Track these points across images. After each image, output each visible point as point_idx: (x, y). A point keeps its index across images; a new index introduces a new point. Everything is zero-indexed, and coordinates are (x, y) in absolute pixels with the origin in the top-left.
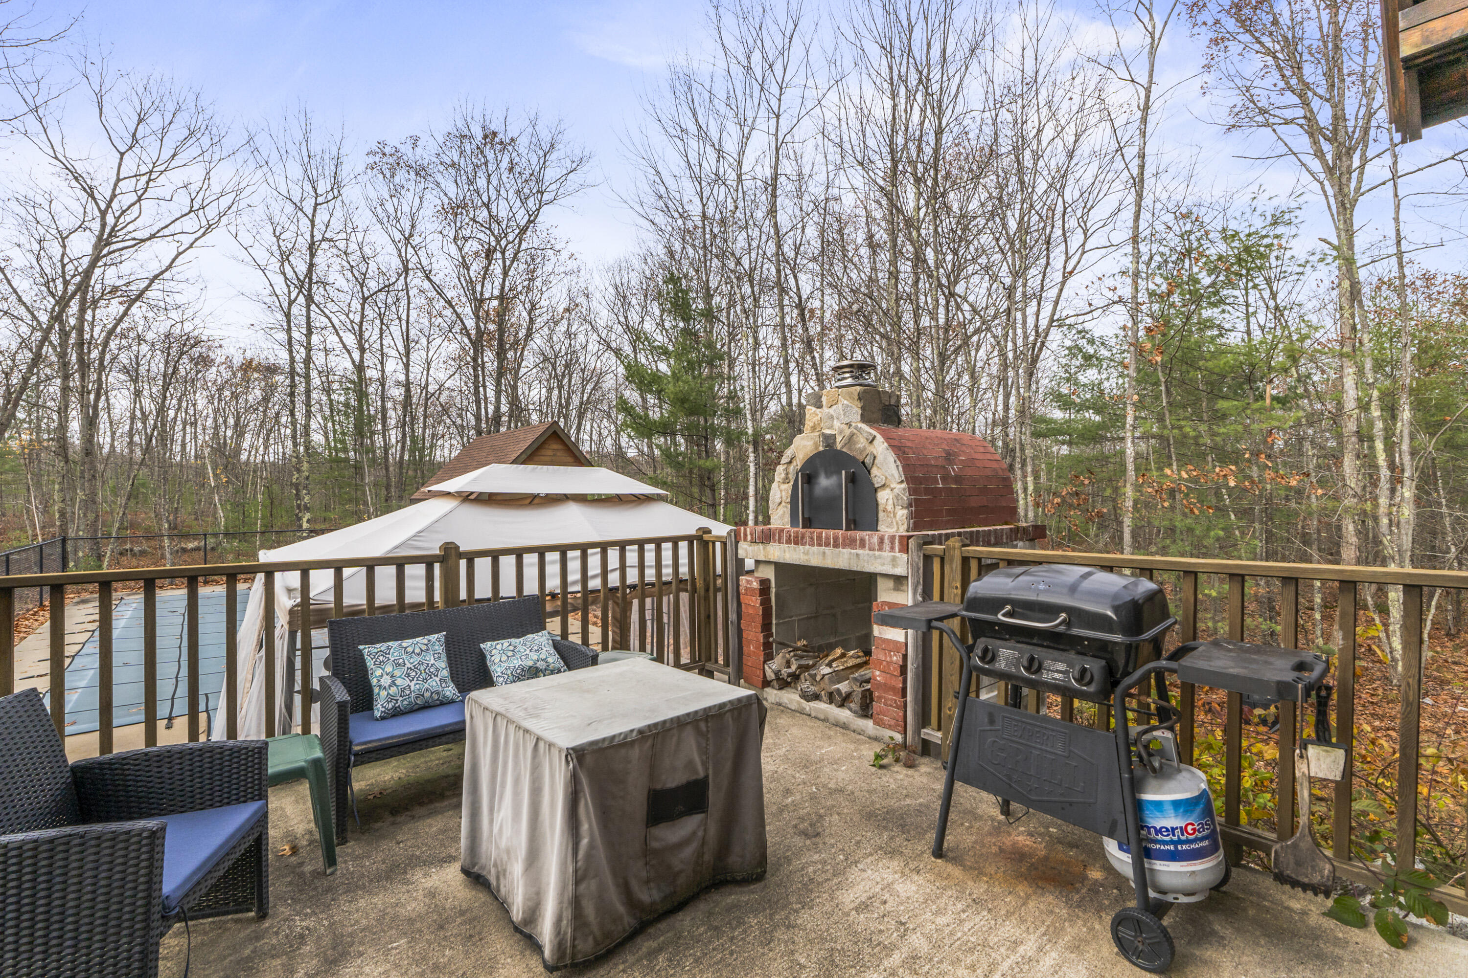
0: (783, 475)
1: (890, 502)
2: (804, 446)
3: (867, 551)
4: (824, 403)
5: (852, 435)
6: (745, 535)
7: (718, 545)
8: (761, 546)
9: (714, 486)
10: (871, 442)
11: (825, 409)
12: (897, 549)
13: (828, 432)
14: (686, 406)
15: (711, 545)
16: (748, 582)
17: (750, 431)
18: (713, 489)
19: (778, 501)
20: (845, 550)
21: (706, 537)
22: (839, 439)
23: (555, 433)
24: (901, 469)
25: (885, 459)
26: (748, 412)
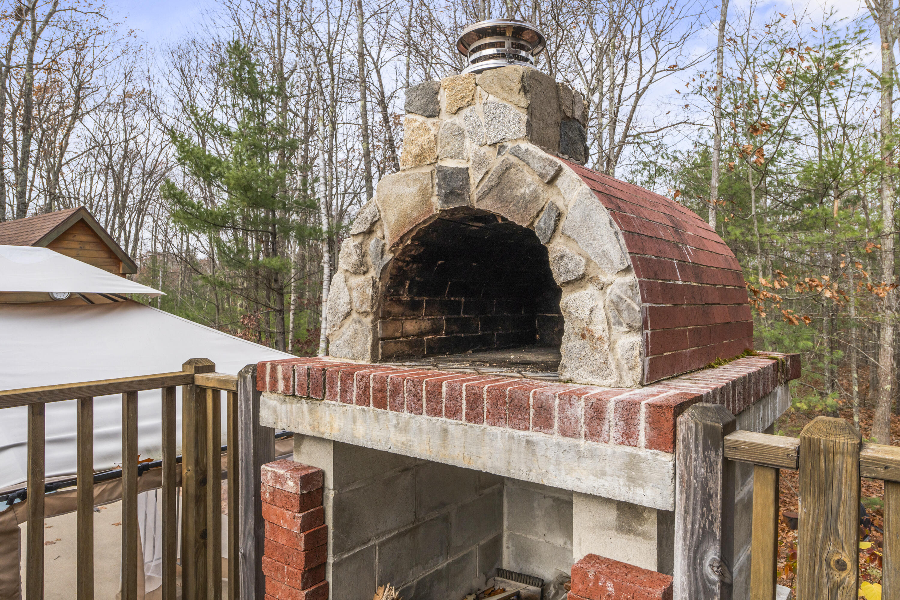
0: (355, 258)
1: (600, 316)
2: (400, 197)
3: (555, 437)
4: (444, 106)
5: (506, 169)
6: (274, 379)
7: (224, 394)
8: (305, 405)
9: (281, 289)
10: (551, 182)
11: (445, 118)
12: (642, 439)
13: (450, 164)
14: (249, 194)
15: (210, 394)
16: (277, 477)
17: (325, 228)
18: (281, 292)
19: (344, 309)
20: (497, 430)
21: (201, 379)
22: (475, 177)
23: (82, 221)
24: (623, 241)
25: (586, 217)
26: (323, 206)
